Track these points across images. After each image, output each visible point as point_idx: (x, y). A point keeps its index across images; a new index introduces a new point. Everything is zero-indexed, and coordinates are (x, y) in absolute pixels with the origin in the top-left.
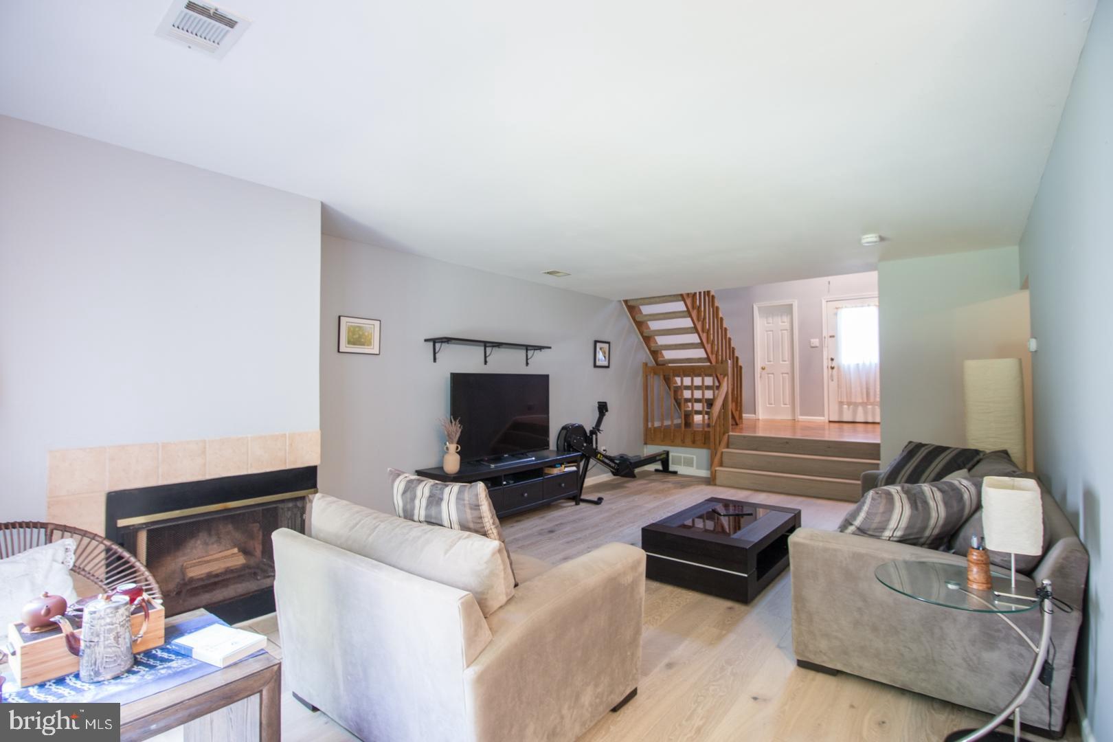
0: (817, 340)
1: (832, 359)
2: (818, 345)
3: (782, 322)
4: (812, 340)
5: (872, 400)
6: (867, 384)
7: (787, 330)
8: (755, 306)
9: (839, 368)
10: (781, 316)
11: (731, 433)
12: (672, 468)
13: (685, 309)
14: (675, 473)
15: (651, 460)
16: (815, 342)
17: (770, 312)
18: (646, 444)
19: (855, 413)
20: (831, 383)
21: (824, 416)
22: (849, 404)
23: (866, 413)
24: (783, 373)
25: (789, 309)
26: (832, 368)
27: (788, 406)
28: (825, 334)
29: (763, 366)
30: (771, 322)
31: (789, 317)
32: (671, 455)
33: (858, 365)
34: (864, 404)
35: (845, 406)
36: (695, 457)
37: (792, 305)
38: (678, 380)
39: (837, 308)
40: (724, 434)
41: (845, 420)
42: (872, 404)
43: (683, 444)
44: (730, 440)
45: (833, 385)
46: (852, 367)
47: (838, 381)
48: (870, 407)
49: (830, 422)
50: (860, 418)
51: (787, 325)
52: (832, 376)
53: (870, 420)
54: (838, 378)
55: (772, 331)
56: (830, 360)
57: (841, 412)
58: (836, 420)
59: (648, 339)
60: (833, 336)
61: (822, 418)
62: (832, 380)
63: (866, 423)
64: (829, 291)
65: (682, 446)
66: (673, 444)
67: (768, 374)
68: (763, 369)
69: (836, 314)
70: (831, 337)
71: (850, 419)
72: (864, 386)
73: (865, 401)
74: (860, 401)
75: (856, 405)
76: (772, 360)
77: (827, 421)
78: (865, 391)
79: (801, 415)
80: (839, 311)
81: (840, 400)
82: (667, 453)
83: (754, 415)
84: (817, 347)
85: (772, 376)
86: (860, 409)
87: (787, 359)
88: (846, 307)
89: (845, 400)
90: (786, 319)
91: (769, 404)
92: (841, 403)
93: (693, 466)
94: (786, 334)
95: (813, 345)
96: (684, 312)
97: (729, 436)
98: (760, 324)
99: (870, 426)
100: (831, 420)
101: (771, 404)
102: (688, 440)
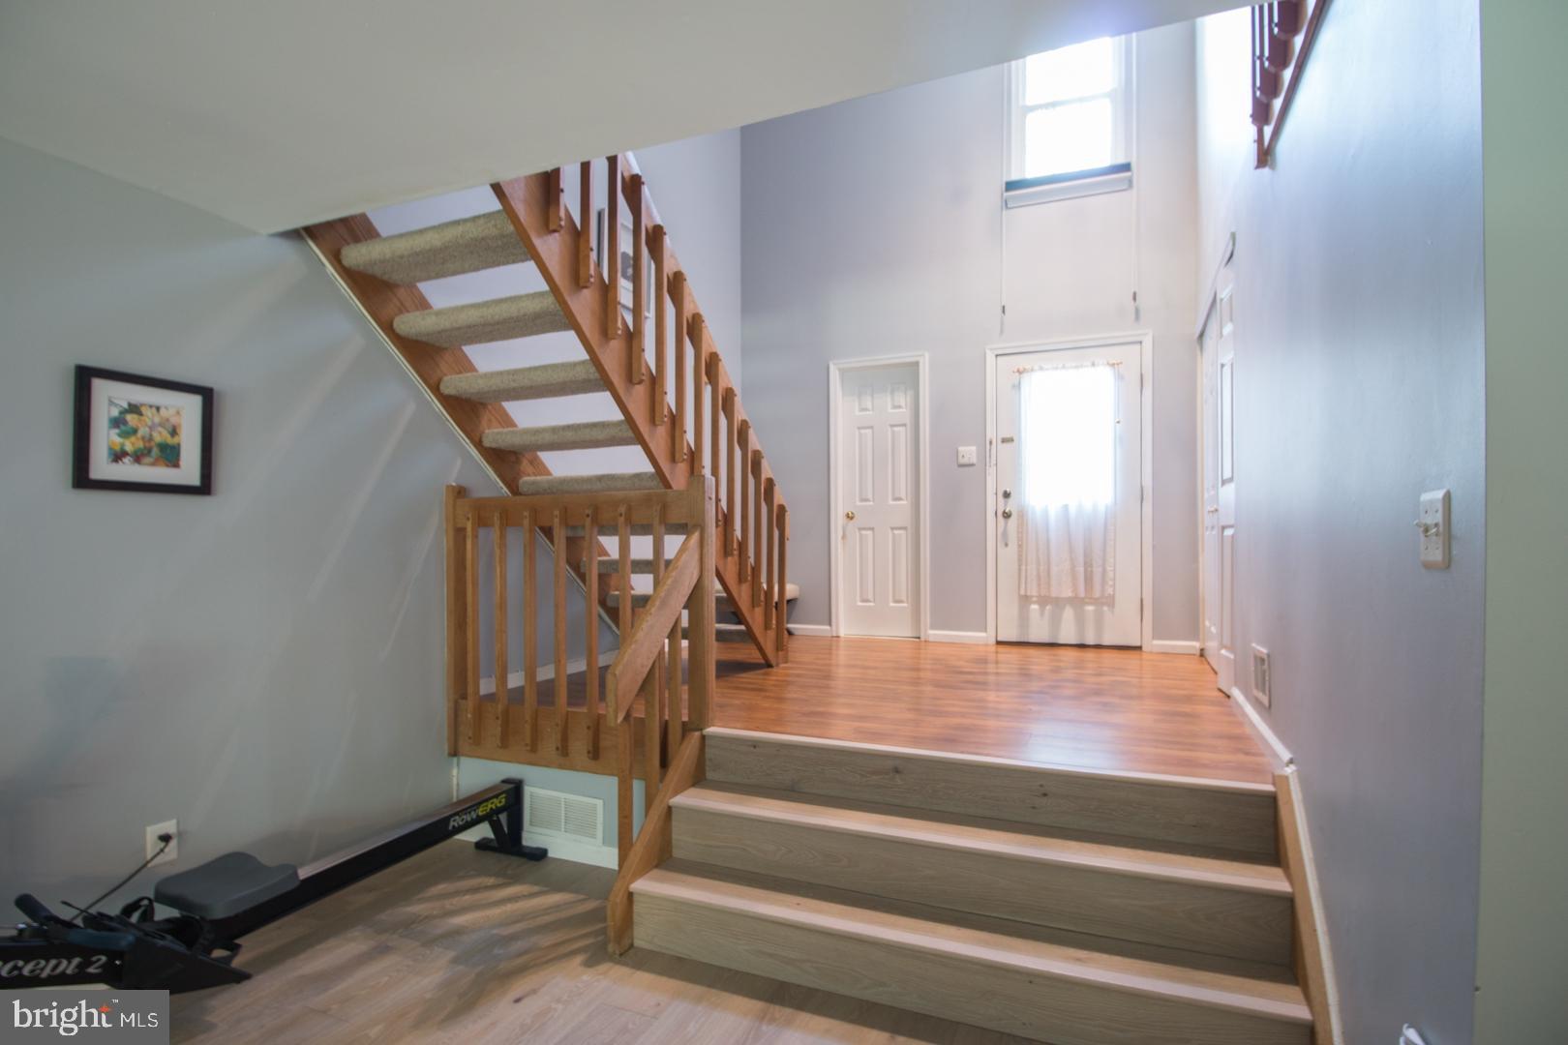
0: (973, 448)
1: (1007, 495)
2: (974, 460)
3: (893, 407)
4: (961, 449)
5: (1097, 594)
6: (1086, 555)
7: (904, 425)
8: (832, 368)
9: (1022, 515)
10: (892, 392)
11: (711, 730)
12: (531, 838)
13: (544, 287)
14: (539, 855)
15: (470, 809)
16: (969, 452)
17: (866, 382)
18: (454, 753)
19: (1055, 622)
20: (1002, 550)
21: (986, 631)
22: (1043, 601)
23: (1080, 621)
24: (892, 529)
25: (909, 374)
26: (1007, 515)
27: (905, 605)
28: (990, 434)
29: (849, 510)
30: (870, 406)
31: (910, 393)
32: (529, 792)
33: (1066, 507)
34: (1077, 602)
35: (1035, 607)
36: (599, 803)
37: (917, 364)
38: (611, 544)
39: (1020, 372)
40: (686, 729)
41: (1033, 639)
42: (1096, 602)
43: (564, 757)
44: (709, 752)
45: (1009, 554)
46: (1053, 513)
47: (1020, 546)
48: (1090, 608)
49: (999, 643)
50: (1068, 634)
51: (904, 414)
52: (1005, 534)
53: (1090, 640)
54: (1020, 539)
55: (872, 427)
56: (1000, 494)
57: (1024, 619)
58: (1014, 639)
59: (467, 410)
60: (1011, 440)
61: (983, 634)
62: (1006, 545)
63: (1082, 646)
64: (1002, 331)
65: (561, 767)
66: (533, 753)
67: (860, 529)
68: (850, 517)
69: (1018, 387)
70: (1004, 441)
71: (1045, 639)
72: (1081, 559)
73: (1082, 594)
74: (1068, 593)
75: (1058, 603)
76: (870, 496)
77: (992, 641)
78: (1081, 569)
79: (933, 627)
80: (1025, 378)
81: (1022, 592)
82: (514, 791)
83: (828, 627)
84: (972, 465)
85: (869, 533)
86: (1068, 614)
87: (903, 495)
88: (1041, 369)
89: (1034, 593)
90: (903, 399)
91: (863, 601)
92: (1025, 600)
93: (594, 836)
94: (903, 435)
95: (962, 461)
96: (541, 294)
97: (703, 738)
98: (845, 411)
99: (1090, 655)
100: (999, 639)
101: (868, 601)
102: (579, 746)
